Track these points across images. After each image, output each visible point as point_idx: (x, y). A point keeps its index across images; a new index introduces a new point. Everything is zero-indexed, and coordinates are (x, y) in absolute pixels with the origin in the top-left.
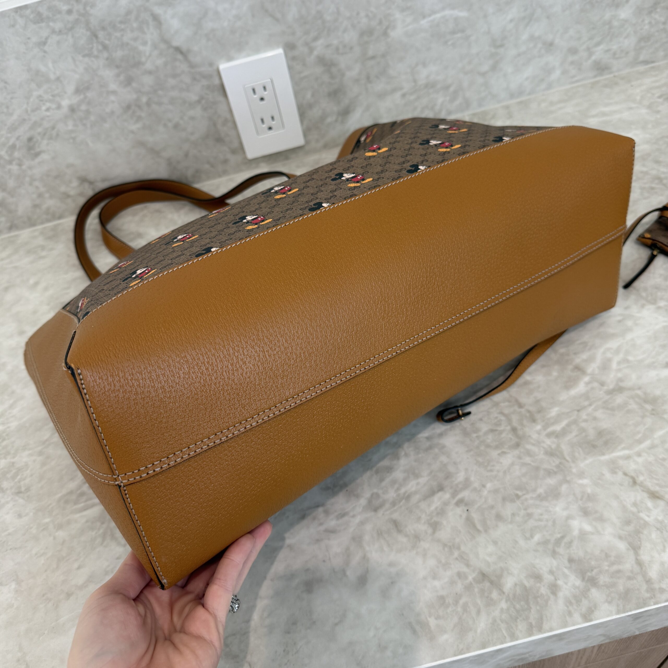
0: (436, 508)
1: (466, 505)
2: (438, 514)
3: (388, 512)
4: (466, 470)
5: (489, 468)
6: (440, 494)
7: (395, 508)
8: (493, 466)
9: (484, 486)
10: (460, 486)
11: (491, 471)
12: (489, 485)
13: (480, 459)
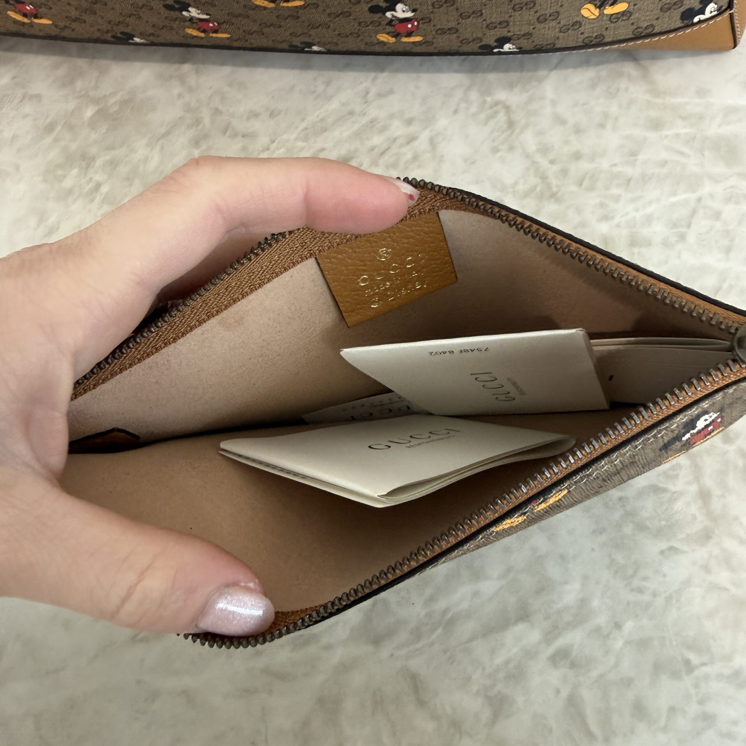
0: (507, 662)
1: (573, 665)
2: (509, 677)
3: (403, 652)
4: (586, 578)
5: (636, 583)
6: (521, 628)
7: (419, 645)
8: (645, 579)
9: (618, 626)
10: (567, 617)
11: (640, 590)
12: (629, 626)
13: (619, 558)
